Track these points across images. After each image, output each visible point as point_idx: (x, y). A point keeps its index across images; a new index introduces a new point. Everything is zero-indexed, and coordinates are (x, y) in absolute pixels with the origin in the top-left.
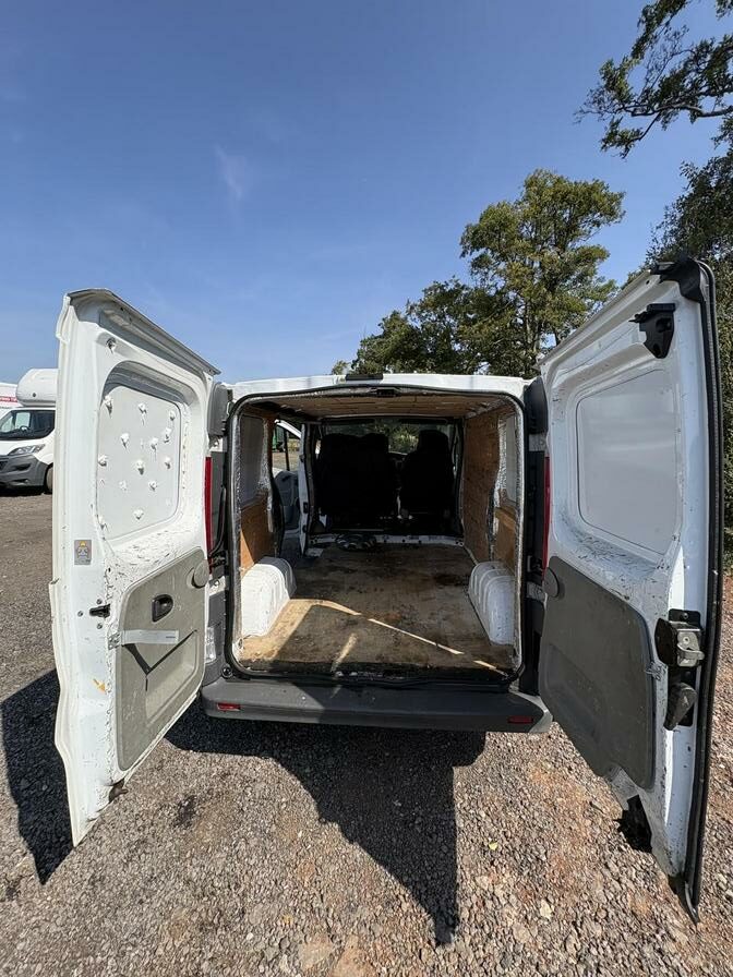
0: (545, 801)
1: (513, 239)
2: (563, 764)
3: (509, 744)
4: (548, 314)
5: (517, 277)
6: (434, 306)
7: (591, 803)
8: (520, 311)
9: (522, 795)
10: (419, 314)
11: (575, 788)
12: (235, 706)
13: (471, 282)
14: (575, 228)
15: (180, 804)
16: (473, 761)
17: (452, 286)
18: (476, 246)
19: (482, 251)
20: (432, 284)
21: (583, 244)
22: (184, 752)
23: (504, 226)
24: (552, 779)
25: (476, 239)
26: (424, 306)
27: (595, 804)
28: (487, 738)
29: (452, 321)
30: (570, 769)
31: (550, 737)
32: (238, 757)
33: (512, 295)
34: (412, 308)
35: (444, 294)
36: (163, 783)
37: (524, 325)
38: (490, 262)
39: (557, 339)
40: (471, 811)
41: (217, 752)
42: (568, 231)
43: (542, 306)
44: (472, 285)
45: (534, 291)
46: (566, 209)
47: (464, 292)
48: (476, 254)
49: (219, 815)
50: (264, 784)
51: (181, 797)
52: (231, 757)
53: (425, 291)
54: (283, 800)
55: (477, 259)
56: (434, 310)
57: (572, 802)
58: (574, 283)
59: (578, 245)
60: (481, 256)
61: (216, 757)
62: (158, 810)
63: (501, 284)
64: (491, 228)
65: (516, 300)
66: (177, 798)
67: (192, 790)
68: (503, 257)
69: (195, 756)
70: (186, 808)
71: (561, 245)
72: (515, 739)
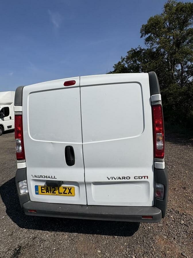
0: (161, 252)
1: (161, 28)
2: (172, 237)
3: (149, 227)
4: (178, 56)
5: (163, 43)
6: (132, 58)
7: (182, 254)
8: (166, 57)
9: (152, 249)
10: (126, 62)
11: (175, 247)
12: (35, 211)
13: (145, 47)
14: (187, 21)
15: (16, 249)
16: (133, 234)
17: (138, 49)
18: (147, 33)
19: (149, 34)
20: (130, 50)
21: (190, 27)
22: (21, 229)
23: (157, 24)
24: (166, 243)
25: (146, 30)
26: (128, 58)
27: (184, 254)
28: (140, 225)
29: (140, 63)
30: (174, 239)
31: (167, 225)
32: (41, 231)
33: (162, 50)
34: (123, 59)
35: (135, 53)
36: (11, 241)
37: (168, 62)
38: (153, 39)
39: (181, 66)
40: (129, 256)
41: (33, 229)
42: (184, 23)
43: (175, 53)
44: (146, 48)
45: (171, 48)
46: (182, 14)
47: (143, 51)
48: (147, 36)
49: (29, 254)
50: (48, 242)
51: (17, 246)
52: (38, 231)
53: (128, 52)
54: (54, 249)
55: (147, 38)
56: (132, 59)
57: (174, 253)
58: (188, 43)
59: (188, 28)
60: (149, 37)
61: (33, 231)
62: (7, 251)
63: (157, 46)
64: (152, 25)
65: (164, 52)
66: (15, 246)
67: (21, 244)
68: (158, 36)
69: (25, 230)
70: (17, 251)
71: (181, 29)
72: (152, 225)
